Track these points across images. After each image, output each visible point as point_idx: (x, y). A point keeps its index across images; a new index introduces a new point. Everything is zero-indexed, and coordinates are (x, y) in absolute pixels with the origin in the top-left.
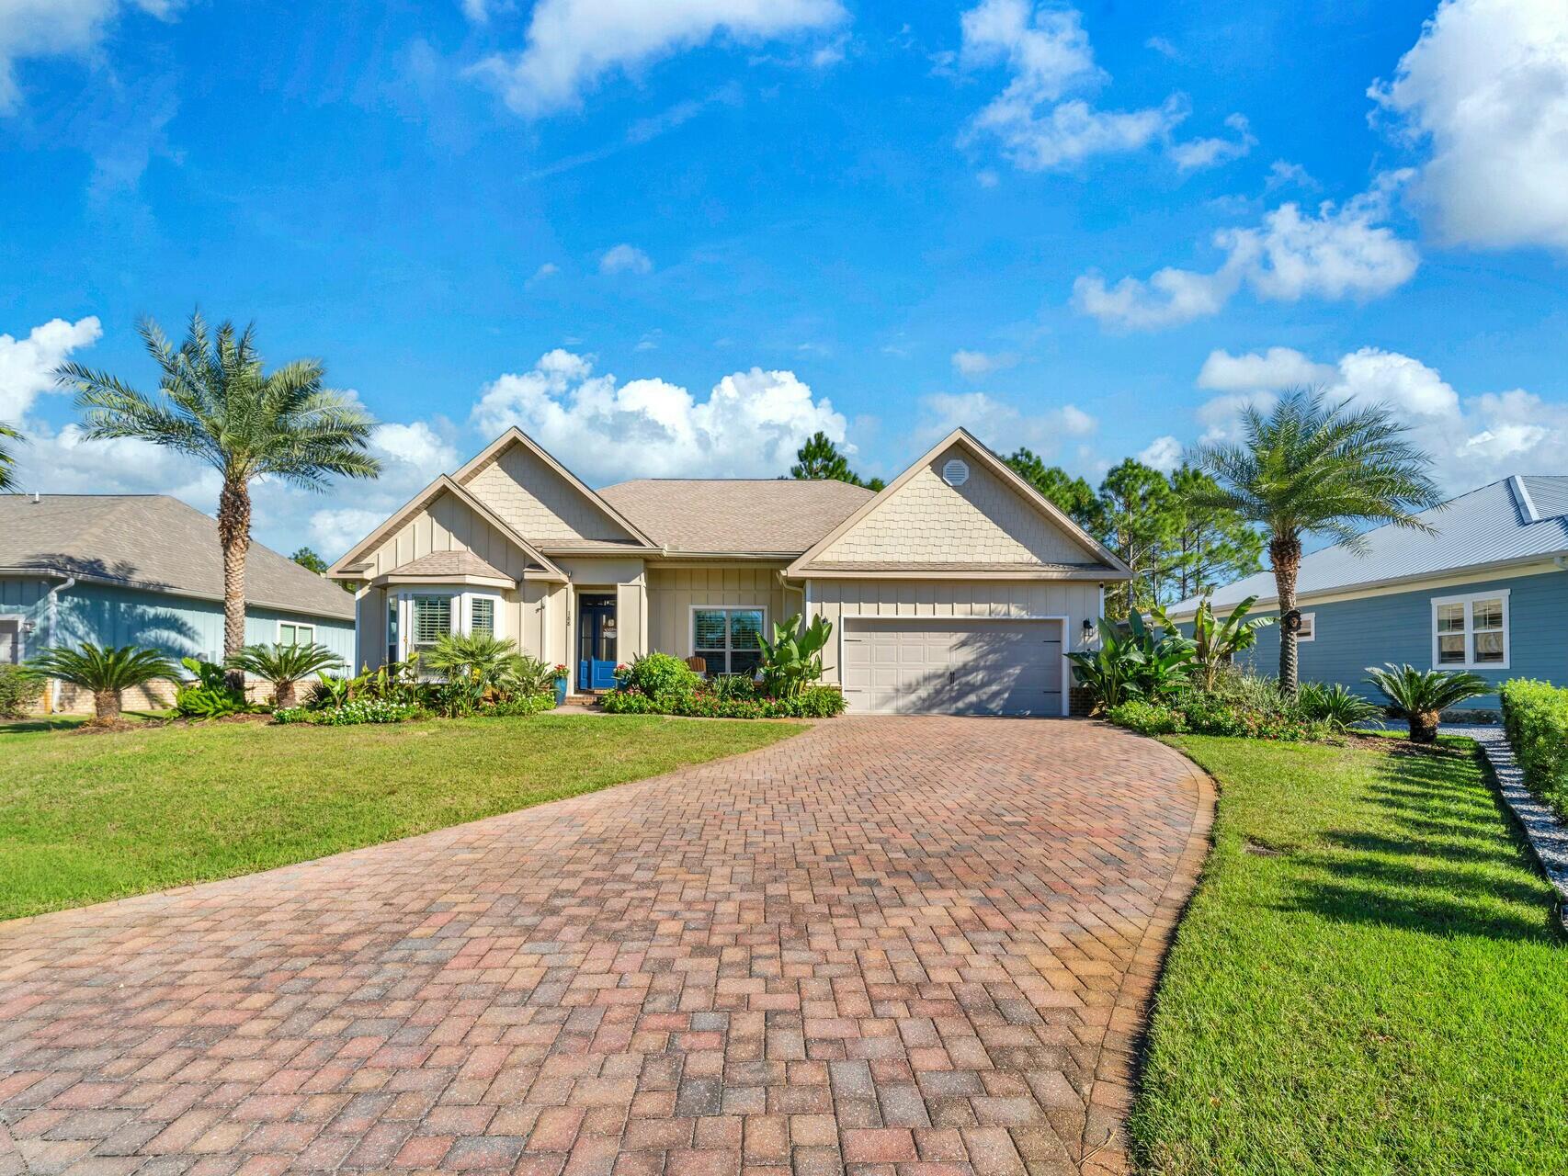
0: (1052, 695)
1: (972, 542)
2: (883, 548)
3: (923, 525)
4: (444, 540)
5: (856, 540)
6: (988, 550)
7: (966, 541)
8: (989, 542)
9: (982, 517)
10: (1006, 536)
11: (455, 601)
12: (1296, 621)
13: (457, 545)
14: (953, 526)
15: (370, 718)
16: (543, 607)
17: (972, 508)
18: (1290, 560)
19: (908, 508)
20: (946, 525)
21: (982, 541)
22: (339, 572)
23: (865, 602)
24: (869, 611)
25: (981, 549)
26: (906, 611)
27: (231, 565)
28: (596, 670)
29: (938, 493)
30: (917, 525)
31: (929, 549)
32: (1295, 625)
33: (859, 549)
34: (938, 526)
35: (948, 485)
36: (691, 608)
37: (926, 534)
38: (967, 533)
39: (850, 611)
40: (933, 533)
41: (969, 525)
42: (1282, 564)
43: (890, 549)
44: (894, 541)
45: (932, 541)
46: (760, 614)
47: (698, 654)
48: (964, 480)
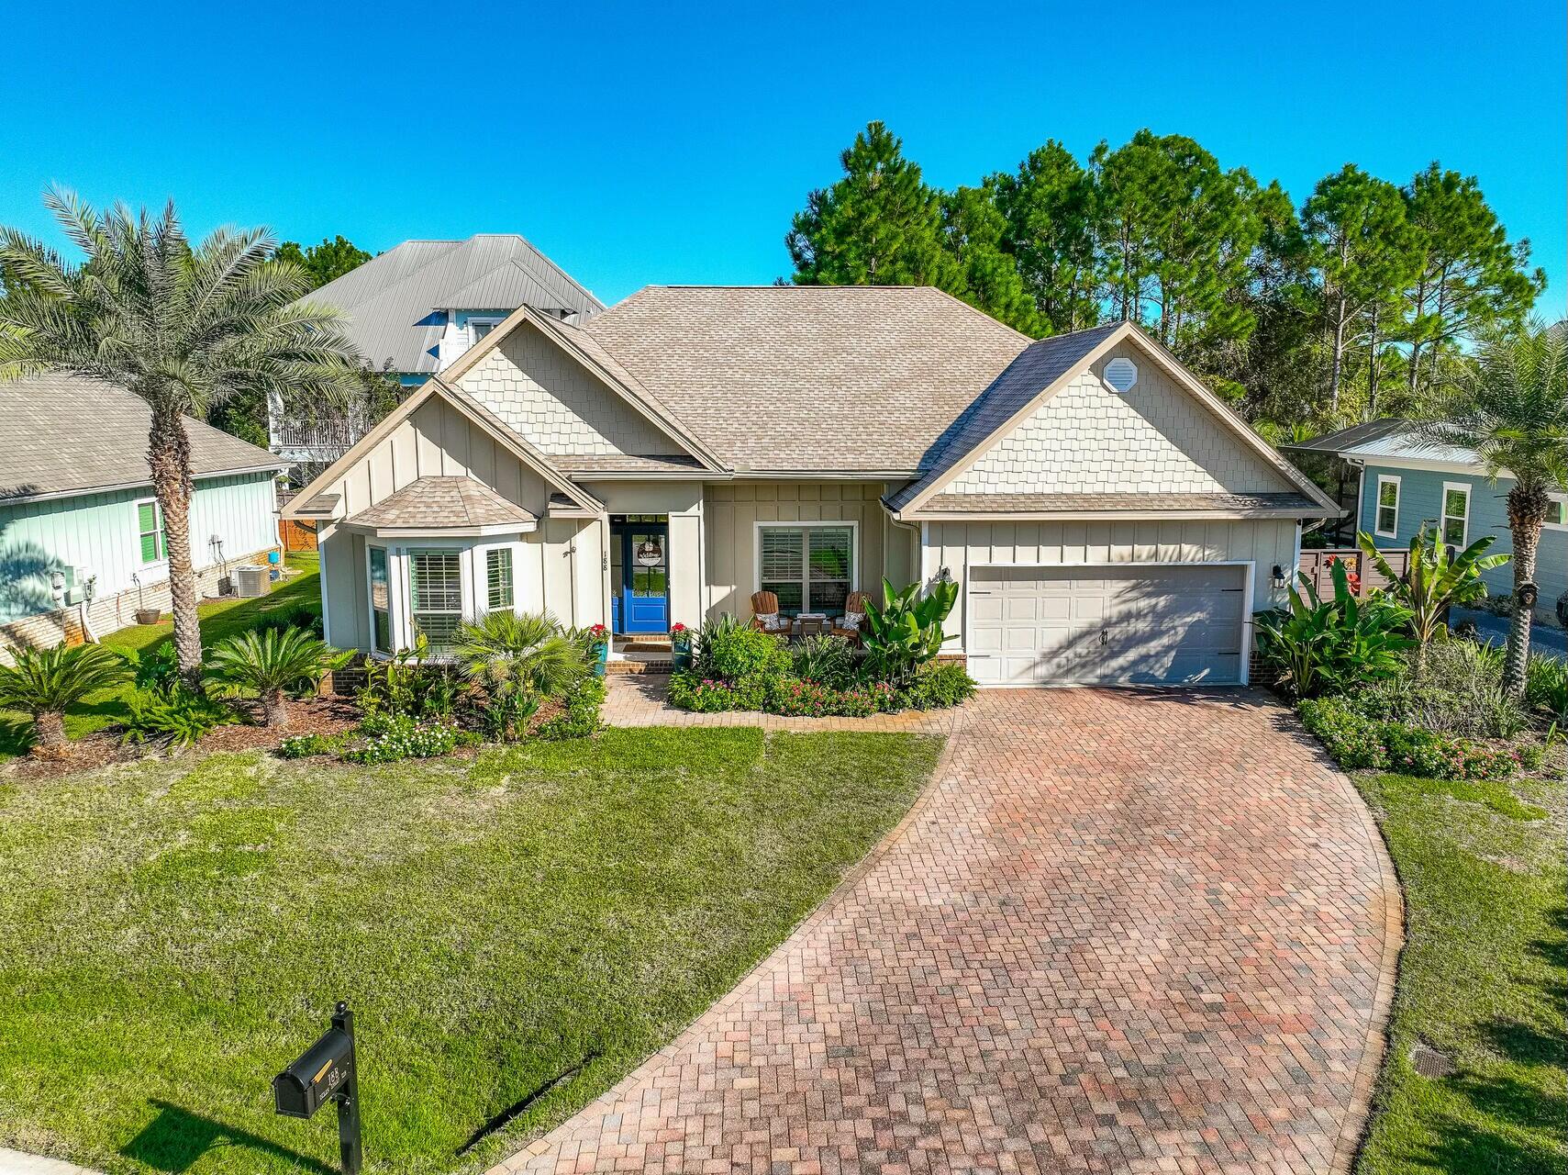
0: (1229, 657)
1: (1138, 467)
2: (1023, 477)
3: (1075, 445)
4: (434, 460)
5: (988, 466)
6: (1157, 477)
7: (1128, 465)
8: (1159, 467)
9: (1152, 433)
10: (1182, 457)
11: (465, 557)
12: (1532, 596)
13: (454, 468)
14: (1114, 446)
15: (411, 753)
16: (572, 550)
17: (1141, 422)
18: (1531, 519)
19: (1056, 423)
20: (1104, 445)
21: (1150, 465)
22: (298, 512)
23: (998, 545)
24: (1002, 556)
25: (1148, 476)
26: (1050, 556)
27: (175, 528)
28: (630, 609)
29: (1096, 402)
30: (1066, 445)
31: (1082, 476)
32: (1529, 602)
33: (993, 478)
34: (1094, 445)
35: (1110, 392)
36: (757, 524)
37: (1078, 456)
38: (1131, 455)
39: (978, 556)
40: (1088, 455)
41: (1135, 445)
42: (1522, 524)
43: (1032, 478)
44: (1037, 467)
45: (1085, 466)
46: (849, 531)
47: (766, 587)
48: (1130, 385)
